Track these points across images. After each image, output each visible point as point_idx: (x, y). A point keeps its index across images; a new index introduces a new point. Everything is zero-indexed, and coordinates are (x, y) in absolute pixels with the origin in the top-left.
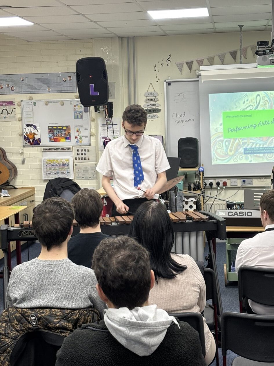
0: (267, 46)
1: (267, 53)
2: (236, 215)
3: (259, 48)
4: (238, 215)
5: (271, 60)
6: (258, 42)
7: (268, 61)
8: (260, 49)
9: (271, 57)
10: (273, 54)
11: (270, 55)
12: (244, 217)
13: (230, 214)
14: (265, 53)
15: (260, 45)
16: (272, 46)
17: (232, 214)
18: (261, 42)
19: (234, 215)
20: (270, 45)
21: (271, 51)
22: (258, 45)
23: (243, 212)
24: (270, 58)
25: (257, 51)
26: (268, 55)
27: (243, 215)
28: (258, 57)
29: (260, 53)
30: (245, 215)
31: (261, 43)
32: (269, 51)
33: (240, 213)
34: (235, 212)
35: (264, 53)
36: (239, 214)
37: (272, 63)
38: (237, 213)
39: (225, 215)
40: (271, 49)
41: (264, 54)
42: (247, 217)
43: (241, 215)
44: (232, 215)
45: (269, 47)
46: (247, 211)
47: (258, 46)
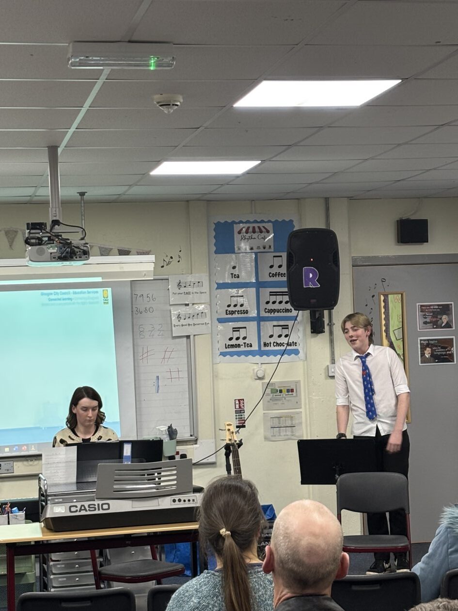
0: (43, 231)
1: (44, 242)
2: (83, 510)
3: (30, 233)
4: (86, 511)
5: (51, 253)
6: (28, 224)
7: (47, 256)
8: (31, 235)
9: (51, 249)
10: (53, 243)
11: (50, 245)
12: (96, 512)
13: (73, 509)
14: (42, 242)
15: (32, 229)
16: (51, 230)
17: (77, 509)
18: (32, 224)
19: (80, 511)
20: (48, 229)
21: (49, 238)
22: (28, 229)
23: (95, 505)
24: (49, 251)
25: (27, 238)
26: (45, 245)
27: (95, 510)
28: (30, 248)
29: (33, 241)
30: (99, 510)
31: (33, 226)
32: (46, 239)
33: (89, 506)
34: (82, 506)
35: (40, 242)
36: (87, 509)
37: (54, 258)
38: (84, 507)
39: (64, 511)
40: (49, 235)
41: (40, 244)
42: (101, 512)
43: (91, 509)
44: (77, 511)
45: (47, 232)
46: (101, 502)
47: (28, 231)
